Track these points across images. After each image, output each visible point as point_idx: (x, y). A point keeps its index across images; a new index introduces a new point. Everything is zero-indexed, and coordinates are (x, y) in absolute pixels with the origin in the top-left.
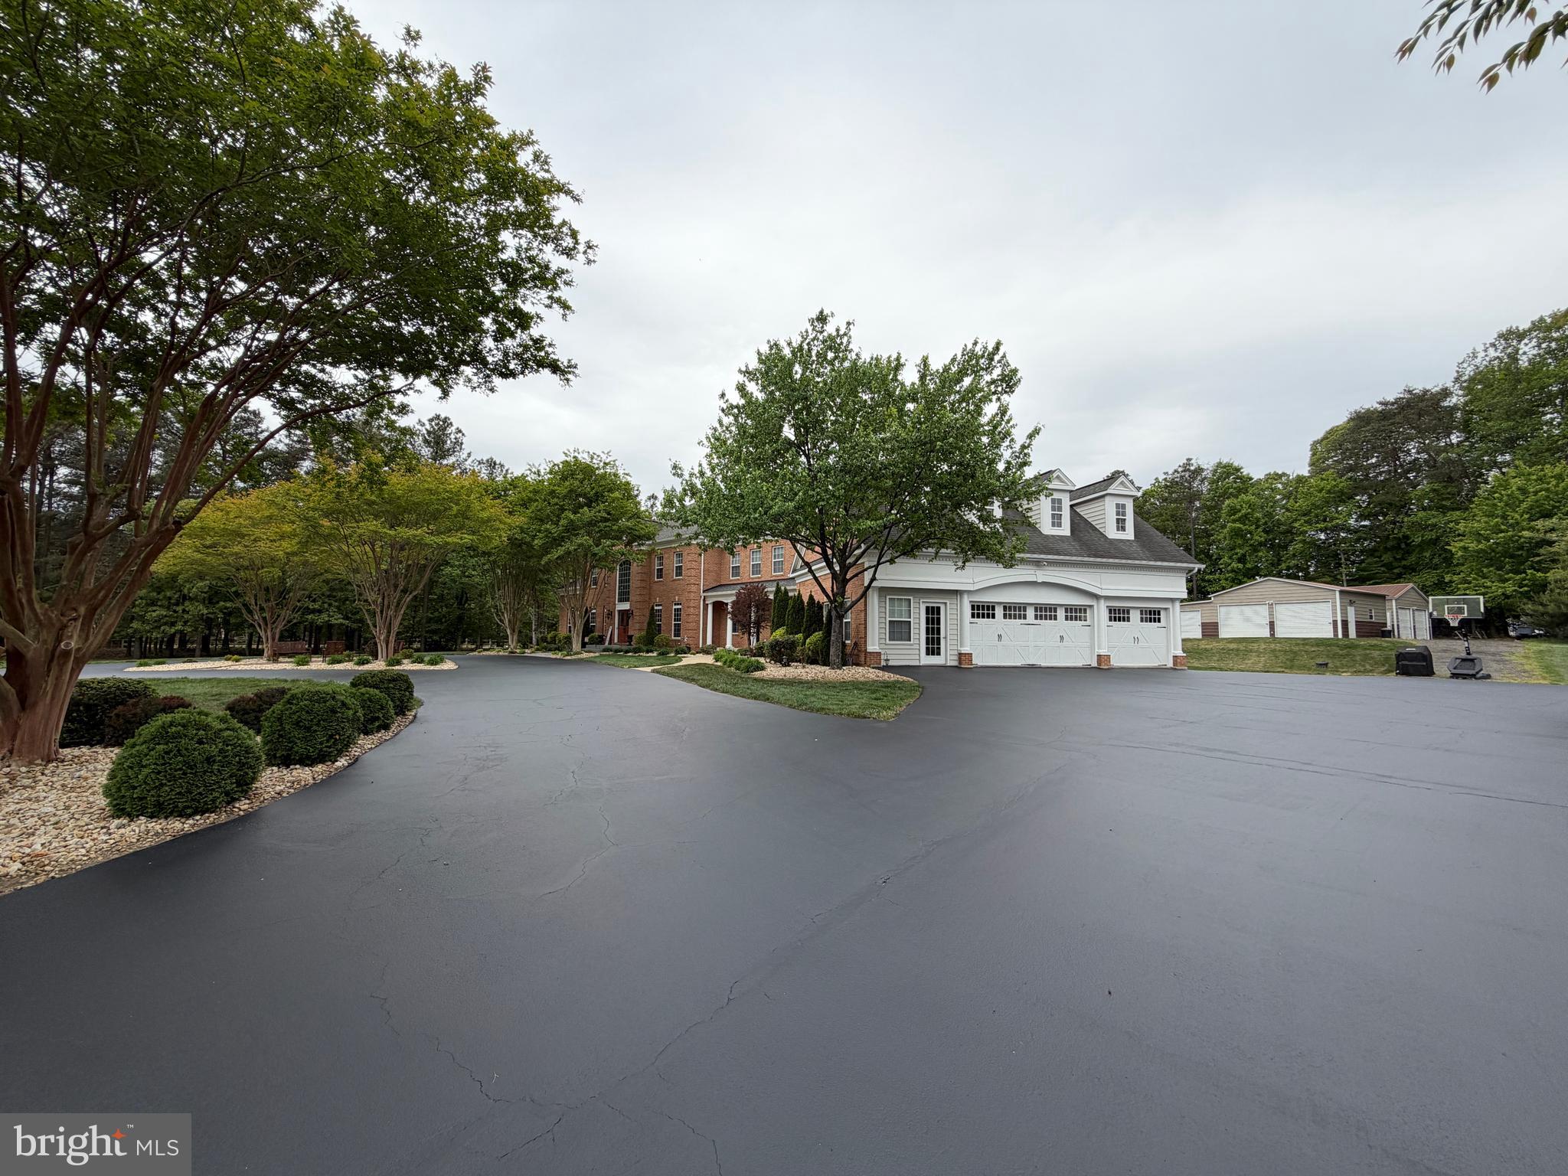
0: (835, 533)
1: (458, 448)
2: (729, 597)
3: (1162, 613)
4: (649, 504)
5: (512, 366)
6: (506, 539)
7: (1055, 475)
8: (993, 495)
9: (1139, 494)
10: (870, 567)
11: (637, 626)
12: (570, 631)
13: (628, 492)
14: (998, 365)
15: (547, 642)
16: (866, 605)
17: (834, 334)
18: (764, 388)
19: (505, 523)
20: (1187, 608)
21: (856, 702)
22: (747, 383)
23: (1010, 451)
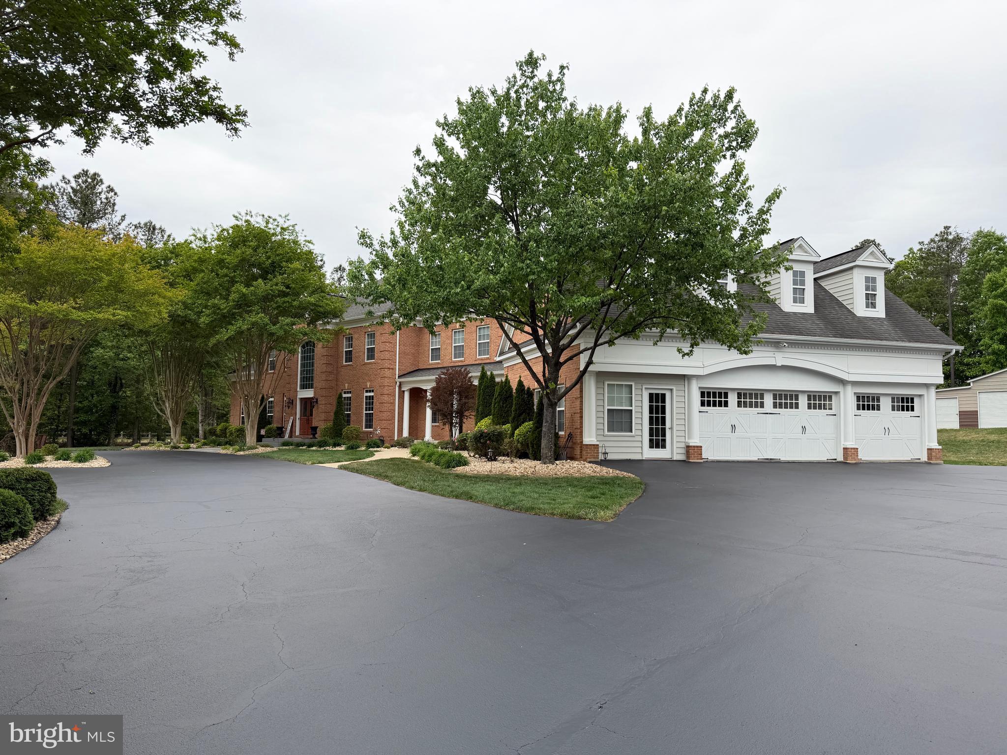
0: (547, 311)
1: (110, 210)
2: (427, 383)
3: (915, 400)
4: (336, 276)
5: (170, 113)
6: (166, 316)
7: (796, 245)
8: (726, 266)
9: (892, 267)
10: (586, 350)
11: (323, 416)
12: (243, 423)
13: (309, 262)
14: (733, 115)
15: (217, 436)
16: (581, 391)
17: (546, 79)
18: (466, 144)
19: (164, 298)
20: (942, 396)
21: (569, 501)
22: (446, 137)
23: (746, 216)
